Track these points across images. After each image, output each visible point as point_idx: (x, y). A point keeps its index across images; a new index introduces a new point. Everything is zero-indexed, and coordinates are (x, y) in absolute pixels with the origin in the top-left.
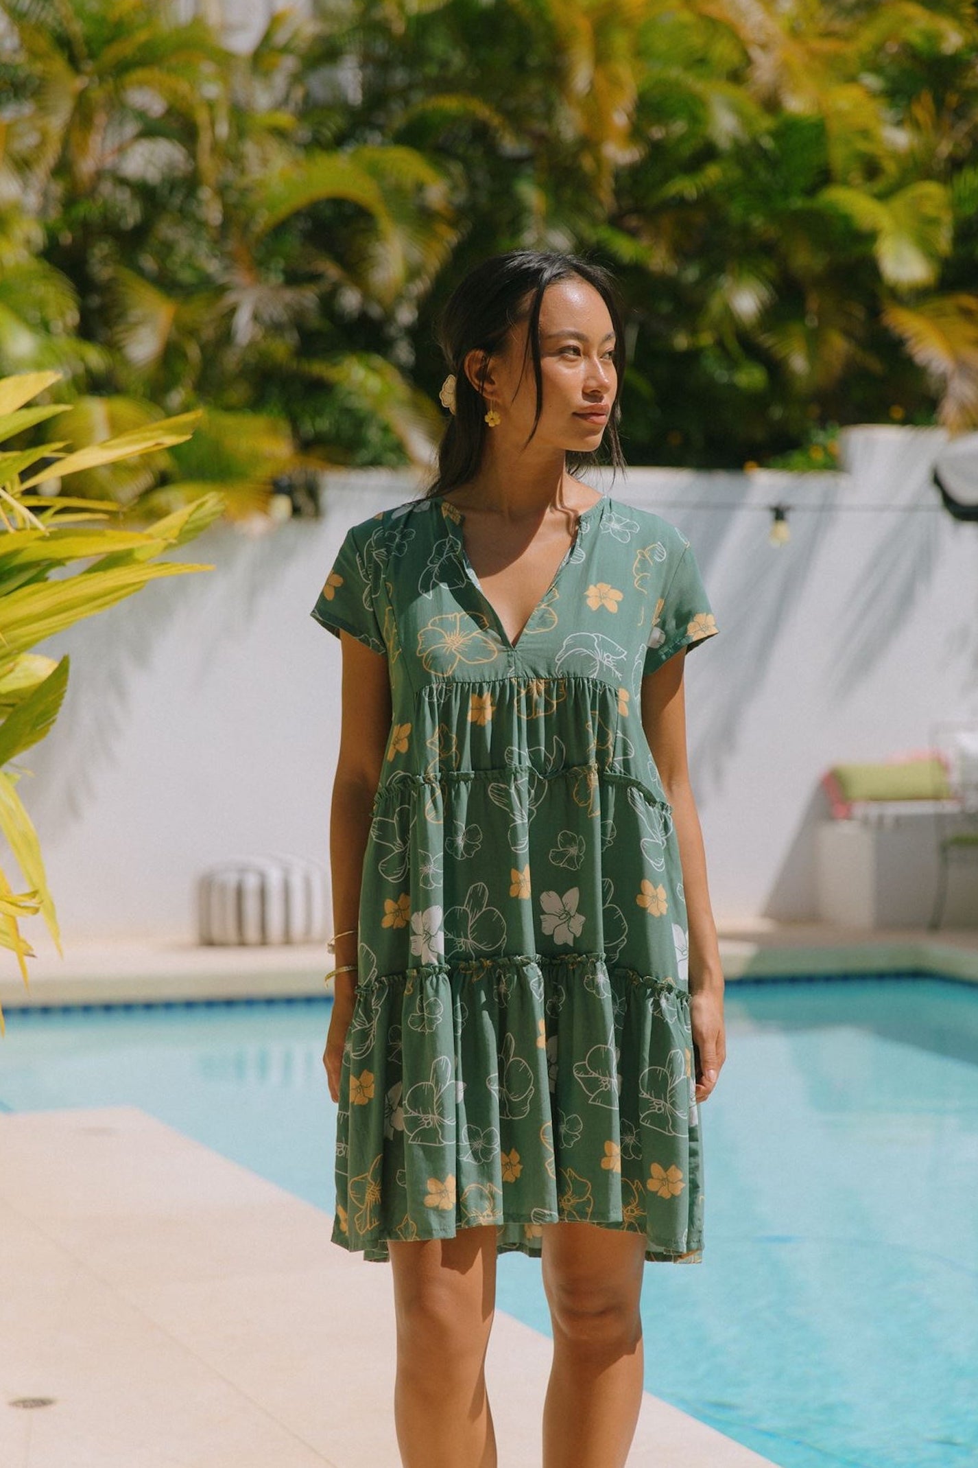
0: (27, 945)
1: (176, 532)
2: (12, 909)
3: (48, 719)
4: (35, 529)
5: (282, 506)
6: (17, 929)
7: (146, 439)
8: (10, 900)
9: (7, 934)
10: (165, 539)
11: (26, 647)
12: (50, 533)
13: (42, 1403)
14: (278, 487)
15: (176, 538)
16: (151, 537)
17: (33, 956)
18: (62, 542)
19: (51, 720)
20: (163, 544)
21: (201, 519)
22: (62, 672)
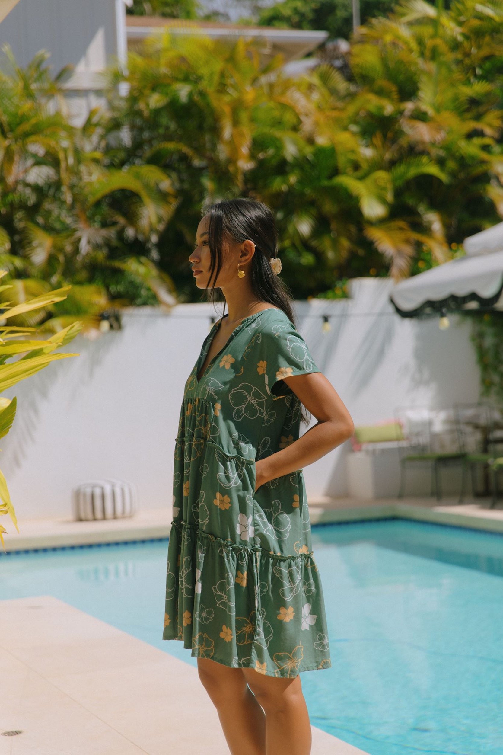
0: (2, 527)
1: (62, 340)
3: (8, 426)
5: (105, 325)
7: (45, 300)
10: (57, 343)
12: (5, 343)
13: (17, 733)
14: (102, 317)
15: (62, 342)
16: (50, 342)
17: (6, 533)
18: (11, 346)
19: (10, 426)
20: (56, 345)
21: (72, 334)
22: (13, 404)
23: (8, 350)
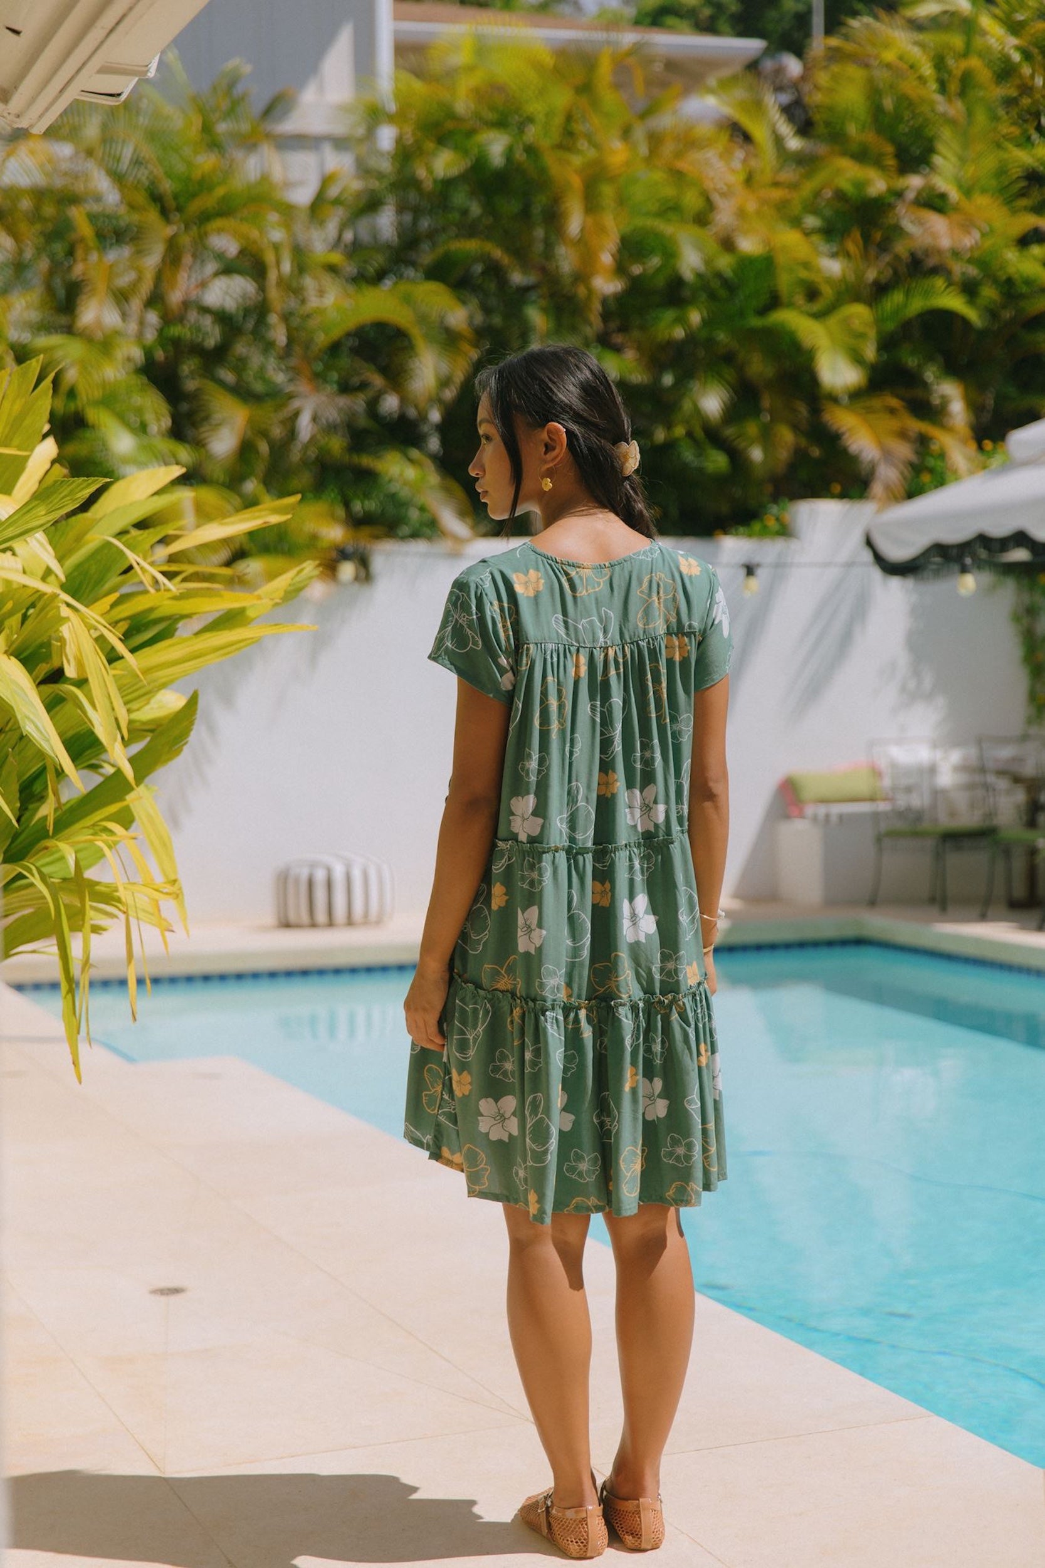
0: (167, 922)
1: (282, 594)
2: (156, 895)
3: (183, 740)
4: (168, 590)
5: (347, 570)
6: (159, 910)
7: (255, 518)
8: (155, 887)
9: (152, 914)
10: (272, 599)
11: (164, 686)
12: (181, 593)
13: (176, 1291)
14: (343, 554)
15: (281, 599)
16: (259, 598)
17: (173, 931)
18: (191, 600)
19: (185, 741)
20: (272, 603)
21: (299, 582)
22: (193, 702)
23: (185, 606)
